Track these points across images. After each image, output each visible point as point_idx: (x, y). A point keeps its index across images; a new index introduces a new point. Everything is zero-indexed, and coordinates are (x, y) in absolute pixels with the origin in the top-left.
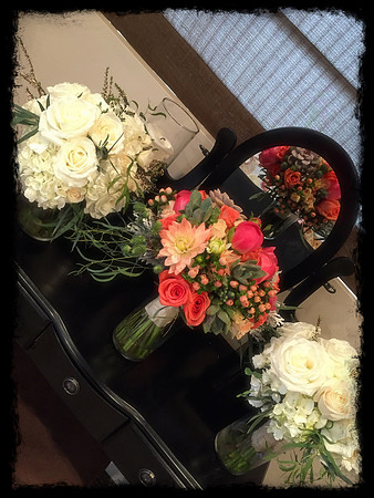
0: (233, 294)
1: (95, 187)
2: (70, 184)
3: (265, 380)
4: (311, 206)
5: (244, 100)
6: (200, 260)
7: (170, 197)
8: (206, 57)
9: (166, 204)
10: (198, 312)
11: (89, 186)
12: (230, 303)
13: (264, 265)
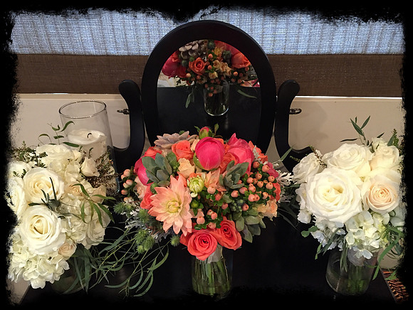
0: (242, 201)
1: (73, 231)
2: (55, 249)
3: (322, 228)
4: (229, 69)
5: (112, 52)
6: (195, 205)
7: (132, 177)
8: (59, 50)
9: (135, 184)
10: (232, 235)
11: (69, 234)
12: (246, 208)
13: (240, 156)
